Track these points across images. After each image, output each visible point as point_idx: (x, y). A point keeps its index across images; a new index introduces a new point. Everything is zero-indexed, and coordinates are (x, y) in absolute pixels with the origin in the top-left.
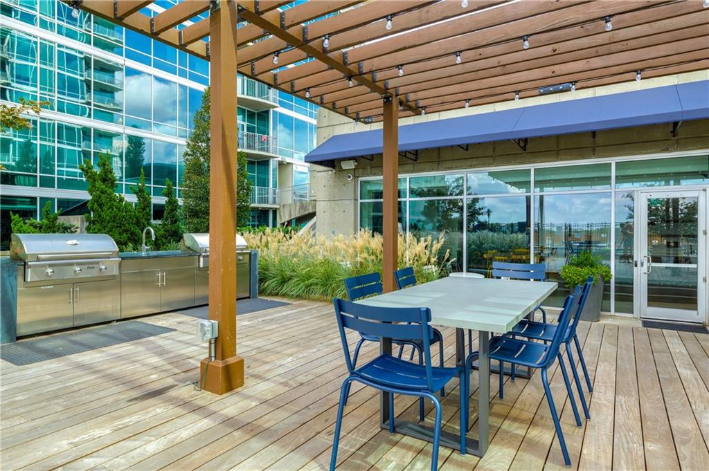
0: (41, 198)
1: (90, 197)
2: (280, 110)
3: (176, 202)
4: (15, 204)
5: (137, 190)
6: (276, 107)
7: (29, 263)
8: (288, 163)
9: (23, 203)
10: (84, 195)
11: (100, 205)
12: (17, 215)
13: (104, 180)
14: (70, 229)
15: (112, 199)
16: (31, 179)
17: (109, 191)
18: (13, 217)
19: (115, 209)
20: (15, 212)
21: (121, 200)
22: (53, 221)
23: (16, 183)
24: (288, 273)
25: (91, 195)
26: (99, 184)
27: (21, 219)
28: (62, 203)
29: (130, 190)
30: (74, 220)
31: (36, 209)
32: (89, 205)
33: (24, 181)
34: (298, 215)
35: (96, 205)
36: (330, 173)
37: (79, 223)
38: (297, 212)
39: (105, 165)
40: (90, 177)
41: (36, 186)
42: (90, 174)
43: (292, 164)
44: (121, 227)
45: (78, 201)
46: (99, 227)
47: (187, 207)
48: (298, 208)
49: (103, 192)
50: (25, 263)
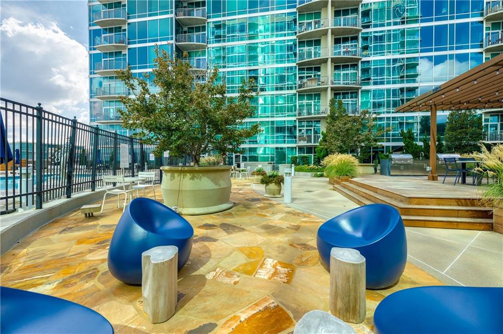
0: (386, 146)
1: (404, 145)
3: (442, 144)
4: (378, 149)
5: (423, 140)
9: (380, 148)
10: (402, 144)
11: (408, 147)
13: (410, 138)
15: (413, 145)
17: (411, 142)
21: (416, 144)
26: (407, 140)
28: (393, 147)
29: (421, 140)
31: (384, 150)
32: (404, 148)
35: (406, 148)
39: (409, 132)
40: (404, 137)
41: (384, 142)
45: (398, 146)
47: (447, 145)
49: (409, 142)
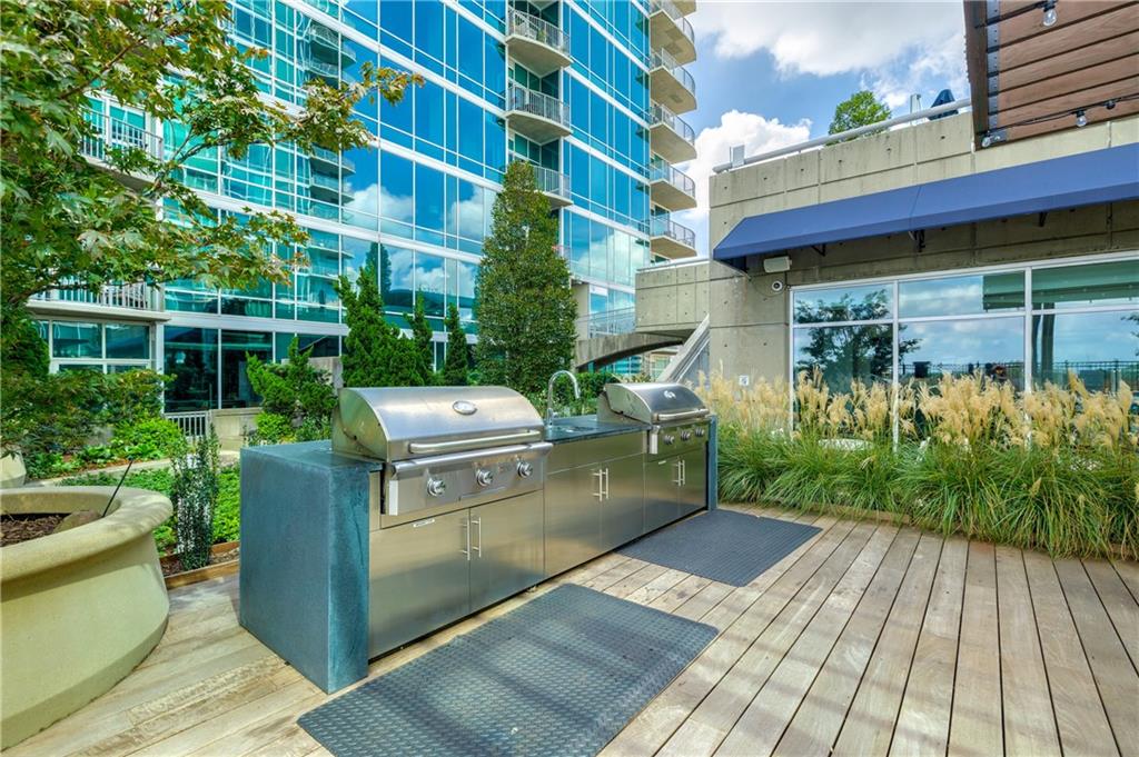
0: (277, 334)
1: (347, 332)
2: (575, 209)
4: (246, 342)
6: (570, 204)
7: (398, 467)
8: (583, 283)
9: (254, 340)
10: (339, 329)
11: (363, 341)
12: (255, 357)
13: (368, 304)
14: (321, 375)
16: (265, 306)
17: (381, 319)
18: (249, 360)
19: (390, 347)
20: (252, 353)
22: (302, 365)
23: (246, 312)
24: (772, 461)
25: (350, 326)
26: (366, 309)
27: (260, 362)
28: (306, 340)
30: (324, 364)
31: (271, 349)
32: (348, 342)
33: (257, 310)
34: (601, 356)
35: (357, 342)
36: (737, 280)
37: (331, 367)
38: (600, 350)
39: (367, 282)
40: (347, 300)
41: (271, 316)
42: (346, 297)
43: (587, 284)
44: (397, 374)
46: (363, 373)
48: (601, 345)
49: (372, 321)
50: (384, 465)
